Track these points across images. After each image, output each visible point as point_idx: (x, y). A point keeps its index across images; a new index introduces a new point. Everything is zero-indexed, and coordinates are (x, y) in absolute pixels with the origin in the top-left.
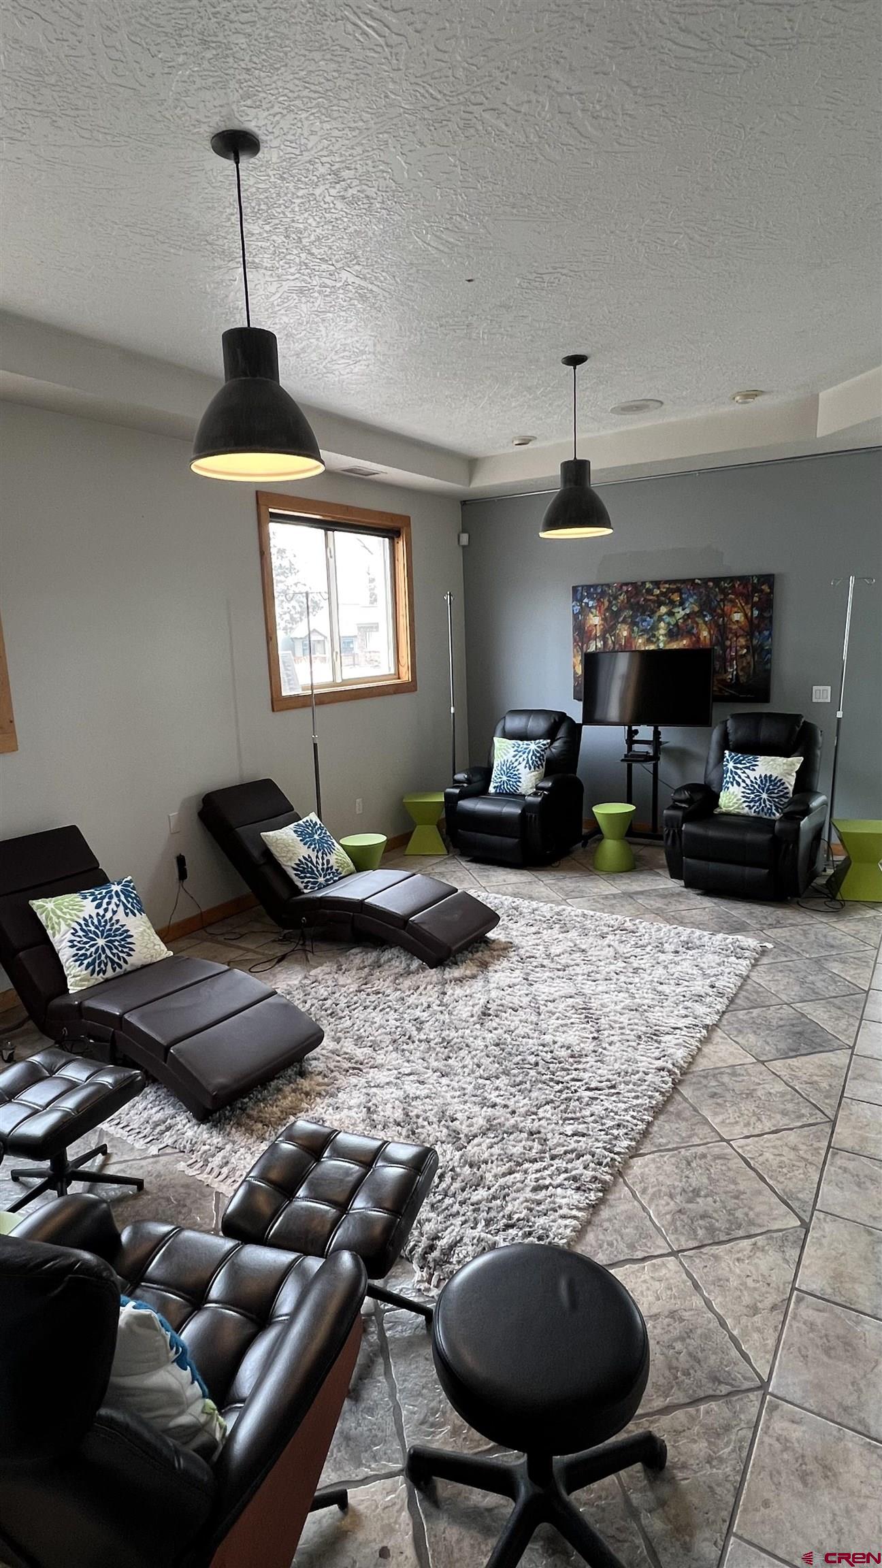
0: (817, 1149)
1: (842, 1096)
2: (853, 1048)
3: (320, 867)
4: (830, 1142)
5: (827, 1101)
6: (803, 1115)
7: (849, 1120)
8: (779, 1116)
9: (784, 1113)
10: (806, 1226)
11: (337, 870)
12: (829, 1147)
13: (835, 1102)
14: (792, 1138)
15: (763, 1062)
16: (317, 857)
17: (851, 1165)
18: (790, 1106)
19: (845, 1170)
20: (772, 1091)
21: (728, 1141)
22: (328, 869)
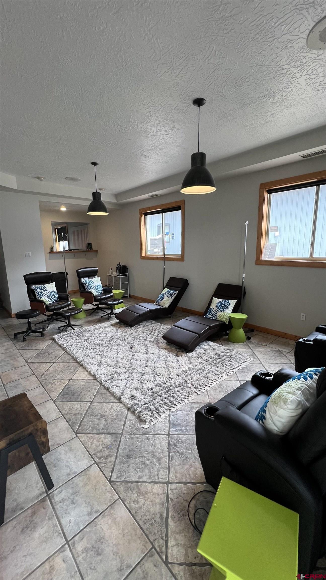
0: (36, 372)
1: (42, 385)
2: (54, 401)
3: (213, 313)
4: (35, 375)
5: (45, 382)
6: (46, 375)
7: (35, 381)
8: (51, 372)
9: (51, 373)
10: (27, 362)
11: (217, 317)
12: (34, 374)
13: (43, 383)
14: (44, 371)
15: (70, 380)
16: (215, 310)
17: (27, 374)
18: (51, 375)
19: (27, 373)
20: (59, 375)
21: (54, 363)
22: (214, 315)
